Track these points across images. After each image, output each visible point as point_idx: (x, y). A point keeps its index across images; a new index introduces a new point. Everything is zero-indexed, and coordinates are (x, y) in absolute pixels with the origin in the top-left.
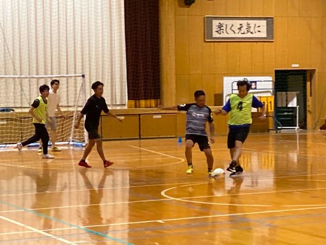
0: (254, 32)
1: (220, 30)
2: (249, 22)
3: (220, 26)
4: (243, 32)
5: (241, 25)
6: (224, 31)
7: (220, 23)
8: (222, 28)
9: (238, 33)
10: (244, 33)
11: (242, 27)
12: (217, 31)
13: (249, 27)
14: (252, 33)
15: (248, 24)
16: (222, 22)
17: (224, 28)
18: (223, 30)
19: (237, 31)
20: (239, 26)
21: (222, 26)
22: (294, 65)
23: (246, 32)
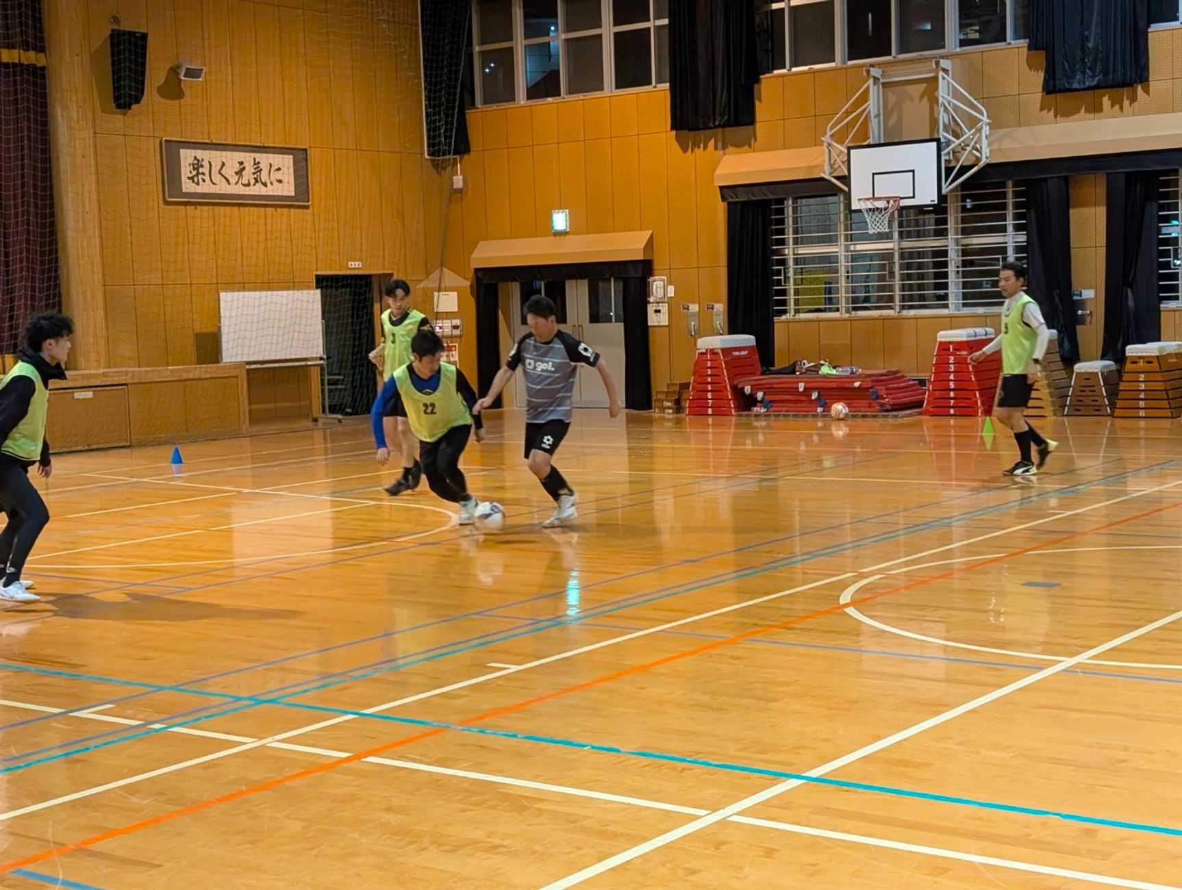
0: (269, 185)
1: (198, 174)
2: (258, 156)
3: (197, 165)
4: (245, 182)
5: (241, 163)
6: (207, 178)
7: (195, 158)
8: (201, 170)
9: (236, 183)
10: (248, 185)
11: (244, 168)
12: (189, 178)
13: (258, 170)
14: (265, 185)
15: (256, 163)
16: (200, 154)
17: (205, 170)
18: (203, 174)
19: (233, 180)
20: (237, 167)
21: (202, 166)
22: (352, 264)
23: (252, 181)
